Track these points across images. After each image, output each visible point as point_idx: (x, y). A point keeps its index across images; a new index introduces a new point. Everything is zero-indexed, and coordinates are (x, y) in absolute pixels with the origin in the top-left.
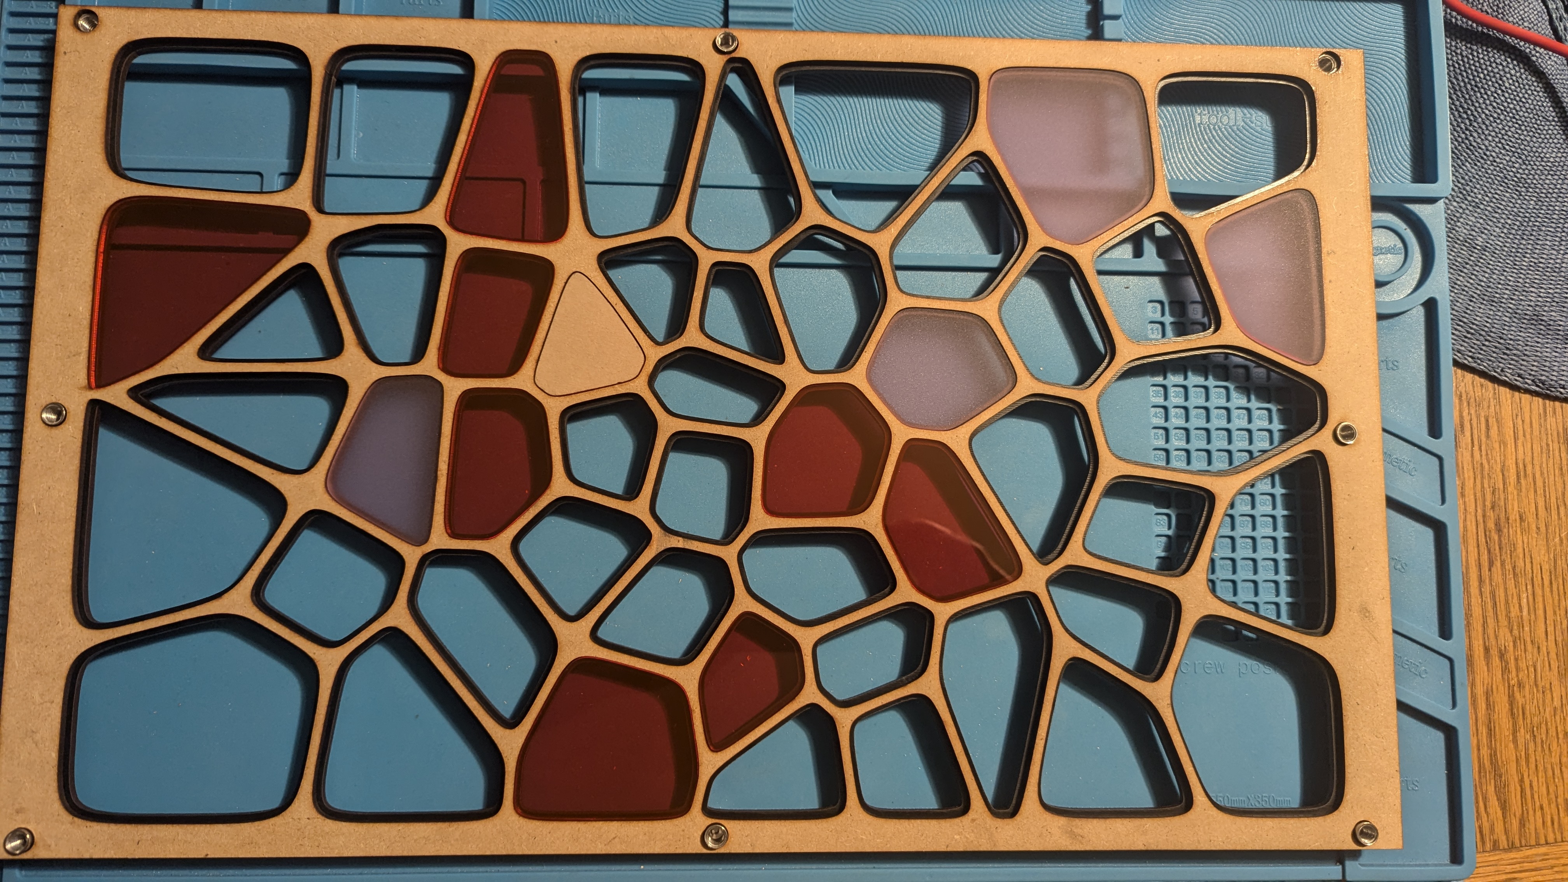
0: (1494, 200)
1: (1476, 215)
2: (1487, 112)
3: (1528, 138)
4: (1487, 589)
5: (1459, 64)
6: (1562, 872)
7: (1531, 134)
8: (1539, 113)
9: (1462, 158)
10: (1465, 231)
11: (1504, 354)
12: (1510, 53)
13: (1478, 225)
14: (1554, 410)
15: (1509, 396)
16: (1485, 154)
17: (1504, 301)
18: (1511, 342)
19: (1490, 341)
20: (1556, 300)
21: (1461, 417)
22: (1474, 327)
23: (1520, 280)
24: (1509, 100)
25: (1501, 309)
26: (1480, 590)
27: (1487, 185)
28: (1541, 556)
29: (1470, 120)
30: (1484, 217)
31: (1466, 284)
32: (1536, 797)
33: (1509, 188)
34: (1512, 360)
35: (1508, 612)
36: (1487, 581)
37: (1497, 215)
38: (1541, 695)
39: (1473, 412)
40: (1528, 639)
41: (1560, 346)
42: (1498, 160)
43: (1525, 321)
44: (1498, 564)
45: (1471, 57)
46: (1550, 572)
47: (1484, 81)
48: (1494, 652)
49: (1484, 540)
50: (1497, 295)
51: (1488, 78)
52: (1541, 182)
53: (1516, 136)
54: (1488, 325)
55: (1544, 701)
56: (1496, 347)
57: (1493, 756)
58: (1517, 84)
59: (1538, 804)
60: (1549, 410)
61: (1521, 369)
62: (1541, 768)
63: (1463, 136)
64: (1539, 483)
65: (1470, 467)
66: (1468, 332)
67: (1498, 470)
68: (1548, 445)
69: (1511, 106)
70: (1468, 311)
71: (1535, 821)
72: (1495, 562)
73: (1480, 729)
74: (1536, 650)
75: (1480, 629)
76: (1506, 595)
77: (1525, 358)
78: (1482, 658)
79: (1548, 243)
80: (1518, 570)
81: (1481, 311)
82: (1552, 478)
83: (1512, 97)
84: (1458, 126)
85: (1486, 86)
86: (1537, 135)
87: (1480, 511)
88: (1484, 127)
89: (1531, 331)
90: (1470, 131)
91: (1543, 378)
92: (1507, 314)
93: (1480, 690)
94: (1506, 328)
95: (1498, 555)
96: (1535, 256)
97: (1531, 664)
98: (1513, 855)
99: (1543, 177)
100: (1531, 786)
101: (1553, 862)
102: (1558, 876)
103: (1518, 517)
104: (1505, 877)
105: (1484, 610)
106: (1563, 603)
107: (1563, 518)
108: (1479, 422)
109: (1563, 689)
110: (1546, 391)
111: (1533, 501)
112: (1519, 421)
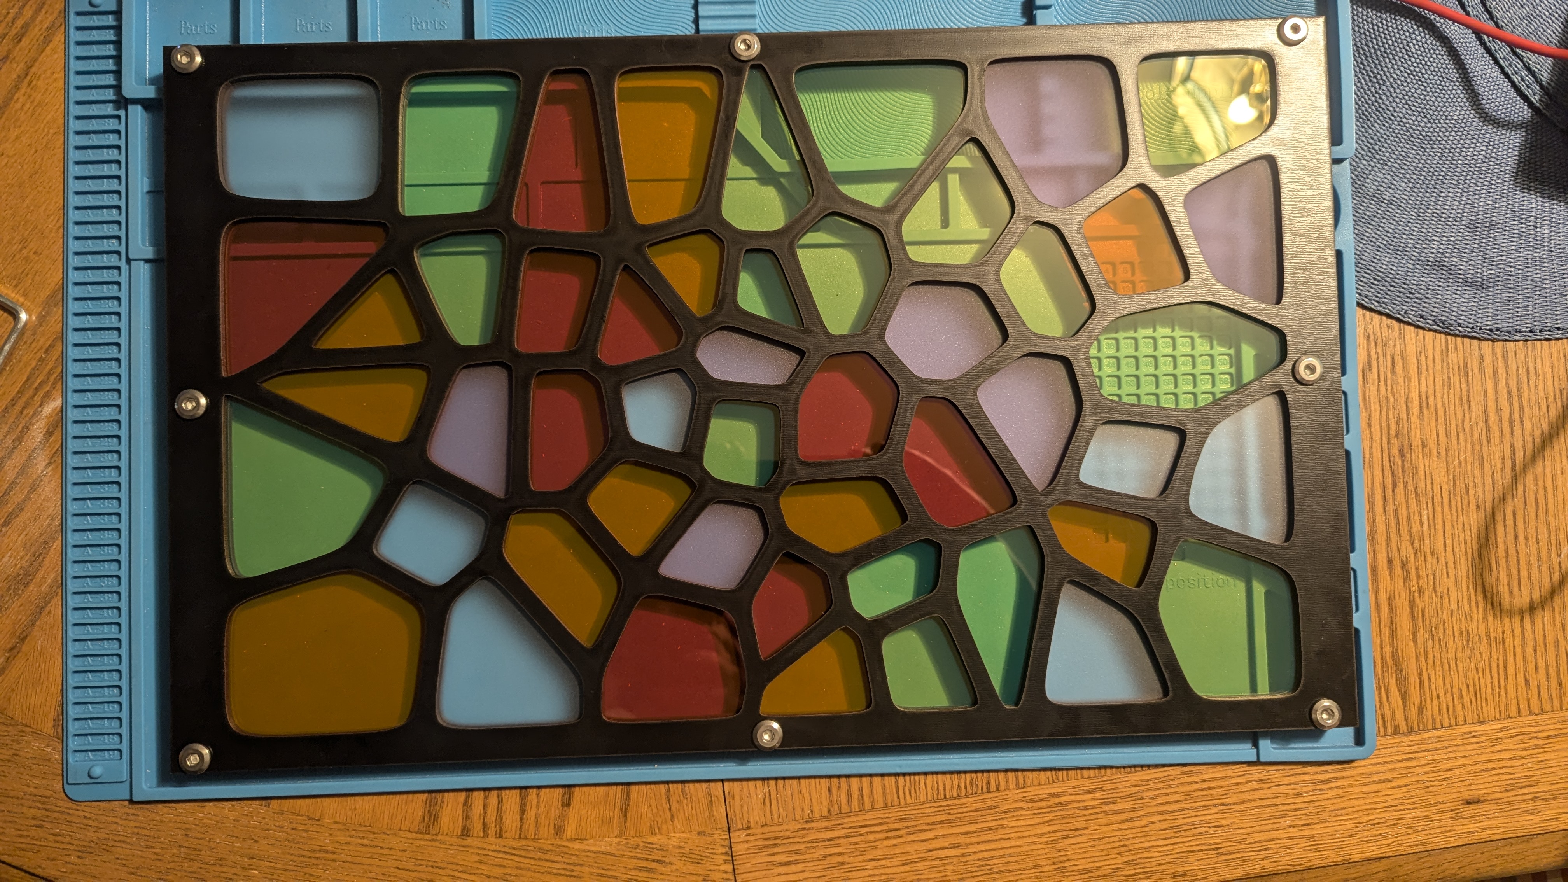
0: (1401, 157)
1: (1384, 171)
2: (1395, 76)
3: (1433, 99)
4: (1390, 508)
5: (1370, 32)
6: (1455, 751)
7: (1436, 94)
8: (1444, 75)
9: (1372, 119)
10: (1374, 187)
11: (1408, 297)
12: (1416, 21)
13: (1386, 181)
14: (1456, 345)
15: (1413, 335)
16: (1393, 115)
17: (1408, 249)
18: (1414, 287)
19: (1394, 287)
20: (1457, 246)
21: (1369, 355)
22: (1380, 274)
23: (1424, 230)
24: (1415, 65)
25: (1406, 257)
26: (1385, 509)
27: (1395, 144)
28: (1441, 477)
29: (1380, 84)
30: (1392, 173)
31: (1374, 235)
32: (1433, 687)
33: (1414, 145)
34: (1415, 302)
35: (1410, 528)
36: (1391, 501)
37: (1403, 171)
38: (1439, 600)
39: (1379, 351)
40: (1428, 551)
41: (1460, 288)
42: (1405, 120)
43: (1428, 267)
44: (1401, 486)
45: (1380, 25)
46: (1450, 492)
47: (1392, 47)
48: (1397, 563)
49: (1388, 465)
50: (1402, 245)
51: (1396, 44)
52: (1445, 138)
53: (1422, 97)
54: (1393, 272)
55: (1442, 604)
56: (1400, 292)
57: (1395, 653)
58: (1422, 49)
59: (1435, 694)
60: (1451, 346)
61: (1423, 311)
62: (1438, 663)
63: (1373, 99)
64: (1441, 412)
65: (1377, 400)
66: (1375, 279)
67: (1403, 402)
68: (1449, 378)
69: (1417, 70)
70: (1375, 260)
71: (1432, 709)
72: (1398, 484)
73: (1383, 630)
74: (1435, 561)
75: (1384, 543)
76: (1408, 513)
77: (1426, 300)
78: (1386, 568)
79: (1450, 194)
80: (1419, 490)
81: (1387, 259)
82: (1452, 407)
83: (1418, 61)
84: (1369, 90)
85: (1394, 52)
86: (1441, 95)
87: (1385, 440)
88: (1392, 90)
89: (1433, 276)
90: (1380, 94)
91: (1444, 318)
92: (1411, 262)
93: (1383, 597)
94: (1410, 274)
95: (1401, 477)
96: (1438, 207)
97: (1430, 572)
98: (1411, 738)
99: (1447, 134)
100: (1429, 678)
101: (1448, 743)
102: (1452, 755)
103: (1420, 443)
104: (1404, 757)
105: (1388, 526)
106: (1460, 519)
107: (1463, 443)
108: (1385, 360)
109: (1460, 594)
110: (1446, 329)
111: (1434, 429)
112: (1423, 358)
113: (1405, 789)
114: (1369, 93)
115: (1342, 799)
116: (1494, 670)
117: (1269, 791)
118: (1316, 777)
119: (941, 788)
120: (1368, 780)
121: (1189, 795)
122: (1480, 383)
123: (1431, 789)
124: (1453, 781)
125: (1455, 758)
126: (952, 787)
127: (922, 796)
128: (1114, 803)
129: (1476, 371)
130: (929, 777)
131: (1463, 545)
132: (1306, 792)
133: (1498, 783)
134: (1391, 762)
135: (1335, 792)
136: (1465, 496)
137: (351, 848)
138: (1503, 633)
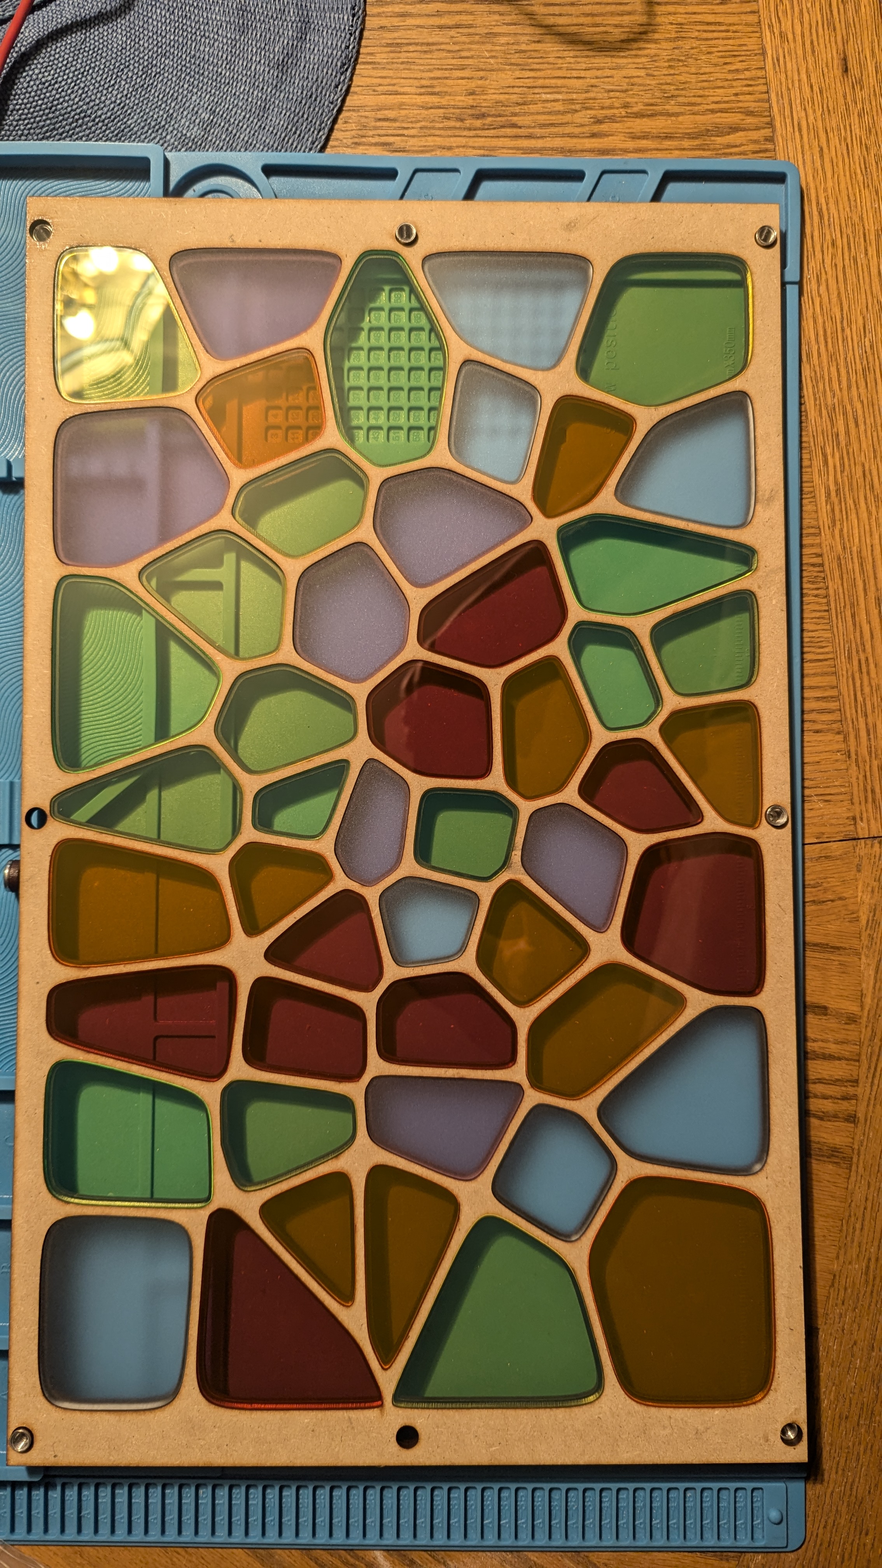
0: (165, 99)
1: (179, 118)
2: (77, 100)
3: (103, 61)
4: (538, 131)
5: (28, 123)
6: (793, 81)
7: (99, 58)
8: (78, 48)
9: (123, 127)
10: (195, 129)
11: (315, 100)
12: (18, 72)
13: (189, 116)
14: (368, 54)
15: (355, 97)
16: (119, 104)
17: (264, 97)
18: (305, 93)
19: (304, 113)
20: (263, 46)
21: (376, 144)
22: (290, 127)
23: (244, 79)
24: (65, 77)
25: (272, 100)
26: (538, 138)
27: (150, 104)
28: (507, 77)
29: (85, 116)
30: (182, 110)
31: (247, 132)
32: (726, 99)
33: (152, 84)
34: (321, 92)
35: (558, 113)
36: (531, 130)
37: (180, 97)
38: (635, 87)
39: (371, 133)
40: (584, 95)
41: (308, 45)
42: (125, 92)
43: (284, 78)
44: (515, 119)
45: (20, 112)
46: (522, 70)
47: (46, 100)
48: (596, 128)
49: (492, 131)
50: (259, 103)
51: (42, 96)
52: (146, 52)
53: (101, 72)
54: (288, 114)
55: (640, 85)
56: (310, 107)
57: (690, 136)
58: (49, 68)
59: (733, 98)
60: (369, 59)
61: (330, 85)
62: (701, 92)
63: (100, 124)
64: (438, 74)
65: (423, 139)
66: (295, 133)
67: (426, 112)
68: (402, 63)
69: (71, 75)
70: (275, 132)
71: (748, 102)
72: (513, 122)
73: (665, 147)
74: (594, 89)
75: (575, 140)
76: (543, 113)
77: (320, 80)
78: (601, 140)
79: (207, 49)
80: (520, 101)
81: (274, 119)
82: (433, 61)
83: (62, 74)
84: (90, 128)
85: (51, 99)
86: (100, 52)
87: (465, 133)
88: (92, 104)
89: (293, 73)
90: (96, 117)
91: (339, 64)
92: (277, 94)
93: (631, 145)
94: (291, 96)
95: (506, 118)
96: (220, 63)
97: (606, 95)
98: (778, 125)
99: (142, 49)
100: (717, 103)
101: (784, 88)
102: (797, 85)
103: (471, 97)
104: (797, 133)
105: (557, 135)
106: (551, 60)
107: (472, 53)
108: (381, 128)
109: (630, 66)
110: (351, 62)
111: (456, 81)
112: (380, 88)
113: (831, 135)
114: (93, 128)
115: (839, 199)
116: (710, 35)
117: (830, 273)
118: (816, 225)
119: (818, 614)
120: (820, 172)
121: (832, 357)
122: (409, 32)
123: (831, 108)
124: (823, 85)
125: (799, 81)
126: (817, 603)
127: (826, 635)
128: (838, 435)
129: (396, 35)
130: (805, 626)
131: (579, 60)
132: (831, 236)
133: (827, 38)
134: (802, 147)
135: (832, 206)
136: (528, 54)
137: (865, 1241)
138: (671, 24)
